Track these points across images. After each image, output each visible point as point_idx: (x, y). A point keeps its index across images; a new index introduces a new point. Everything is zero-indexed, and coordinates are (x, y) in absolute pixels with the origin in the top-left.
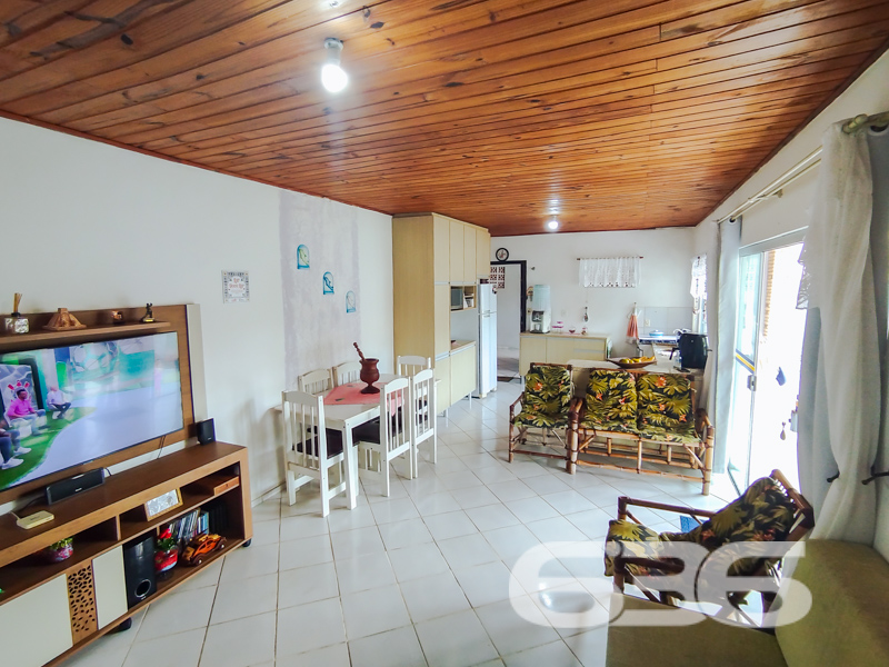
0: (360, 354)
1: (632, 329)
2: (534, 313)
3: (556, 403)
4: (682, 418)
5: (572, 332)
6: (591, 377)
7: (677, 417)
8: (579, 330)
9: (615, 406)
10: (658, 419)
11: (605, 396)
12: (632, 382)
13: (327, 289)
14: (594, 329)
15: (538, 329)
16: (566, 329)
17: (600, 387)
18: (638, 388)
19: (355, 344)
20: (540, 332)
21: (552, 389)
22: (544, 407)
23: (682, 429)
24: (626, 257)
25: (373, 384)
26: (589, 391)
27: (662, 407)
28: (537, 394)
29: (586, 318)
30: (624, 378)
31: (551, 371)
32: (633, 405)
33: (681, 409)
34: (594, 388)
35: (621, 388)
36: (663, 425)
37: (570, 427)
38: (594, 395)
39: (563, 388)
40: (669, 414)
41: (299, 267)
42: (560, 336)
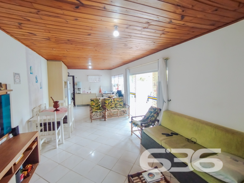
0: (53, 100)
1: (100, 91)
2: (78, 89)
3: (99, 107)
4: (123, 105)
5: (88, 93)
6: (105, 100)
7: (122, 105)
8: (89, 92)
9: (111, 105)
10: (119, 106)
11: (109, 104)
12: (113, 100)
13: (37, 81)
14: (92, 92)
15: (79, 92)
16: (86, 92)
17: (107, 102)
18: (114, 101)
19: (51, 97)
20: (80, 93)
21: (97, 104)
22: (96, 108)
23: (123, 107)
24: (98, 75)
25: (58, 109)
26: (105, 103)
27: (119, 104)
28: (94, 106)
29: (90, 89)
30: (112, 99)
31: (96, 100)
32: (114, 105)
33: (122, 104)
34: (106, 103)
35: (111, 102)
36: (120, 107)
37: (105, 111)
38: (107, 104)
39: (99, 104)
40: (120, 105)
41: (31, 73)
42: (85, 94)
